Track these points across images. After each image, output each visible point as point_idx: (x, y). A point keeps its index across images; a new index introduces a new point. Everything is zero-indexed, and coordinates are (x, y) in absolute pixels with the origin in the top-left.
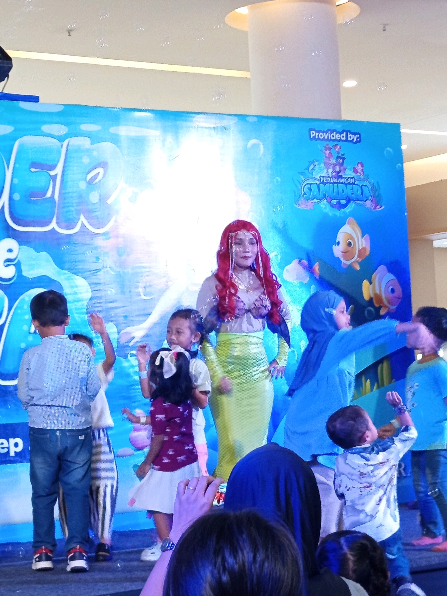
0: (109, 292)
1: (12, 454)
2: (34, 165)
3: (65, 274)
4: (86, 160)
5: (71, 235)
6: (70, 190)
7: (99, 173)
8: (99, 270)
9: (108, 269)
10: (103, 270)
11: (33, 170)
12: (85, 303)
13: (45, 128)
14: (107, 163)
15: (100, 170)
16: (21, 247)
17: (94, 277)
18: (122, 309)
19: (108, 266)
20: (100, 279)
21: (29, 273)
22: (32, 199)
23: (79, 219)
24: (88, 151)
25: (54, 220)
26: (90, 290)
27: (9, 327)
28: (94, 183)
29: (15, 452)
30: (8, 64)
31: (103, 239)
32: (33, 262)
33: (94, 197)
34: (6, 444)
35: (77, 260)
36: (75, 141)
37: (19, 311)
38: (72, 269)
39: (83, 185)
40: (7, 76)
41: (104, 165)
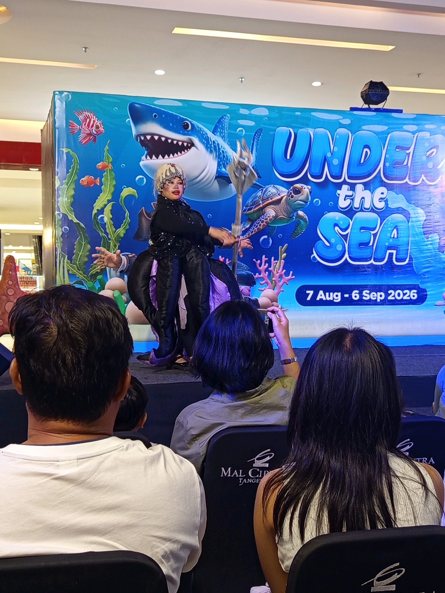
0: (435, 217)
1: (378, 300)
2: (398, 147)
3: (412, 206)
4: (427, 145)
5: (416, 185)
6: (417, 161)
7: (433, 152)
8: (431, 205)
9: (436, 204)
10: (433, 205)
11: (397, 150)
12: (422, 222)
13: (405, 127)
14: (438, 146)
15: (434, 150)
16: (389, 191)
17: (428, 208)
18: (442, 226)
19: (436, 203)
20: (431, 210)
21: (392, 205)
22: (396, 166)
23: (421, 177)
24: (428, 140)
25: (407, 177)
26: (425, 215)
27: (380, 234)
28: (431, 157)
29: (380, 300)
30: (387, 92)
31: (434, 188)
32: (395, 200)
33: (430, 165)
34: (376, 295)
35: (419, 199)
36: (421, 134)
37: (386, 226)
38: (416, 204)
39: (424, 158)
40: (386, 99)
41: (436, 147)
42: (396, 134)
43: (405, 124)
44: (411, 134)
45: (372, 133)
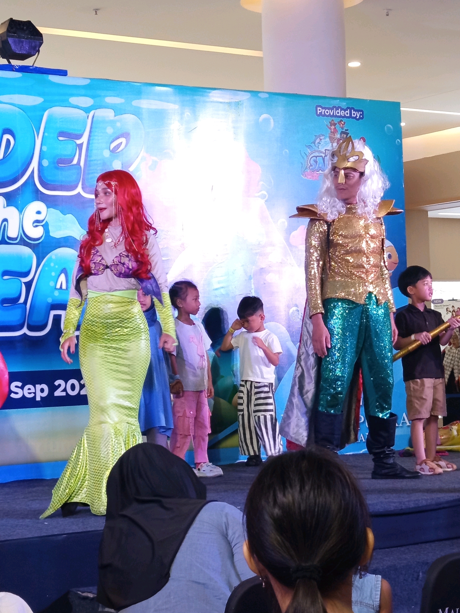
1: (38, 399)
2: (62, 134)
4: (110, 131)
6: (95, 158)
7: (121, 143)
11: (61, 138)
13: (73, 100)
14: (129, 134)
15: (123, 140)
16: (49, 209)
21: (56, 233)
22: (59, 165)
24: (112, 123)
25: (80, 186)
27: (37, 283)
28: (117, 152)
29: (41, 397)
30: (39, 40)
32: (60, 224)
34: (33, 390)
36: (100, 113)
37: (47, 269)
39: (107, 154)
40: (39, 51)
41: (126, 135)
42: (58, 111)
43: (72, 95)
44: (82, 111)
45: (17, 109)
